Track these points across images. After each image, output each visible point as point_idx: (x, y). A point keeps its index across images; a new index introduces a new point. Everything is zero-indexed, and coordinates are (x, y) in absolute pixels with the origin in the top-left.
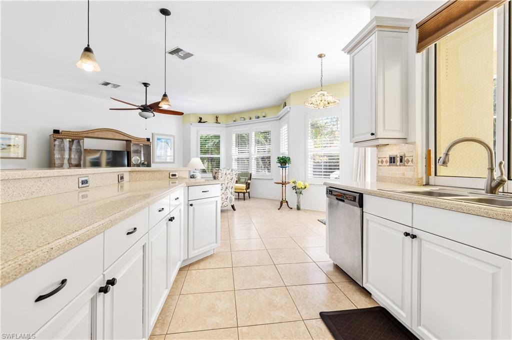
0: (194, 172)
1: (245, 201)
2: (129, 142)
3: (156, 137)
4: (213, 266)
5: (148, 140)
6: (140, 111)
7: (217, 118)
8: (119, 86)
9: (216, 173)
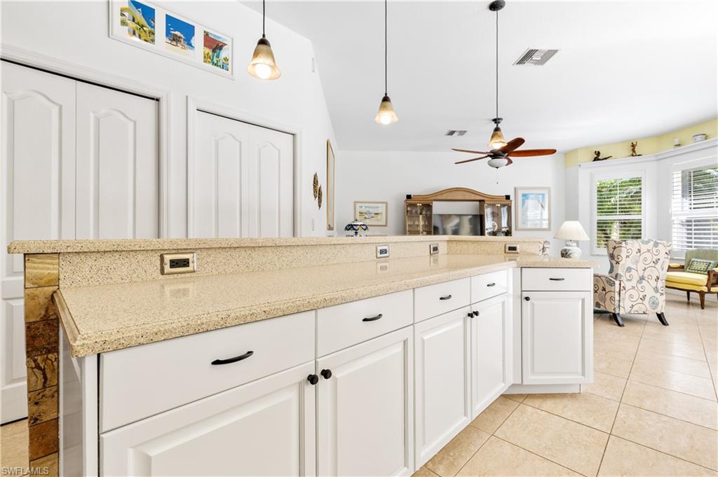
0: (567, 246)
1: (705, 311)
2: (482, 202)
3: (520, 193)
4: (568, 414)
5: (508, 197)
6: (490, 158)
7: (633, 146)
8: (465, 131)
9: (615, 248)
